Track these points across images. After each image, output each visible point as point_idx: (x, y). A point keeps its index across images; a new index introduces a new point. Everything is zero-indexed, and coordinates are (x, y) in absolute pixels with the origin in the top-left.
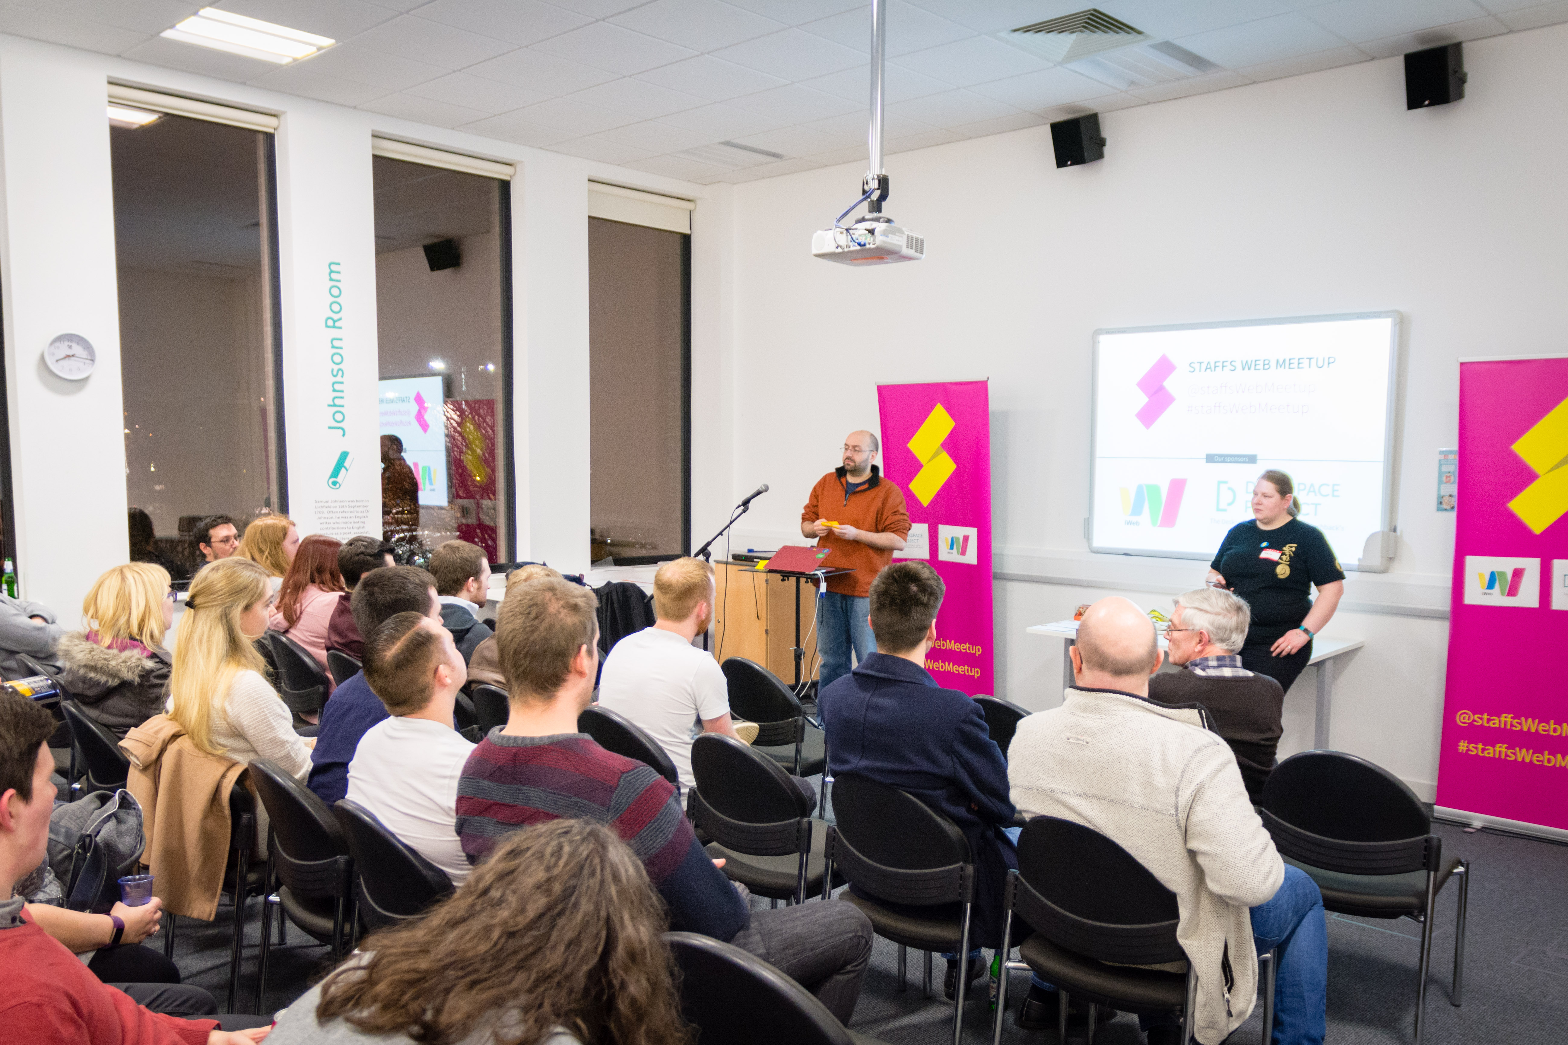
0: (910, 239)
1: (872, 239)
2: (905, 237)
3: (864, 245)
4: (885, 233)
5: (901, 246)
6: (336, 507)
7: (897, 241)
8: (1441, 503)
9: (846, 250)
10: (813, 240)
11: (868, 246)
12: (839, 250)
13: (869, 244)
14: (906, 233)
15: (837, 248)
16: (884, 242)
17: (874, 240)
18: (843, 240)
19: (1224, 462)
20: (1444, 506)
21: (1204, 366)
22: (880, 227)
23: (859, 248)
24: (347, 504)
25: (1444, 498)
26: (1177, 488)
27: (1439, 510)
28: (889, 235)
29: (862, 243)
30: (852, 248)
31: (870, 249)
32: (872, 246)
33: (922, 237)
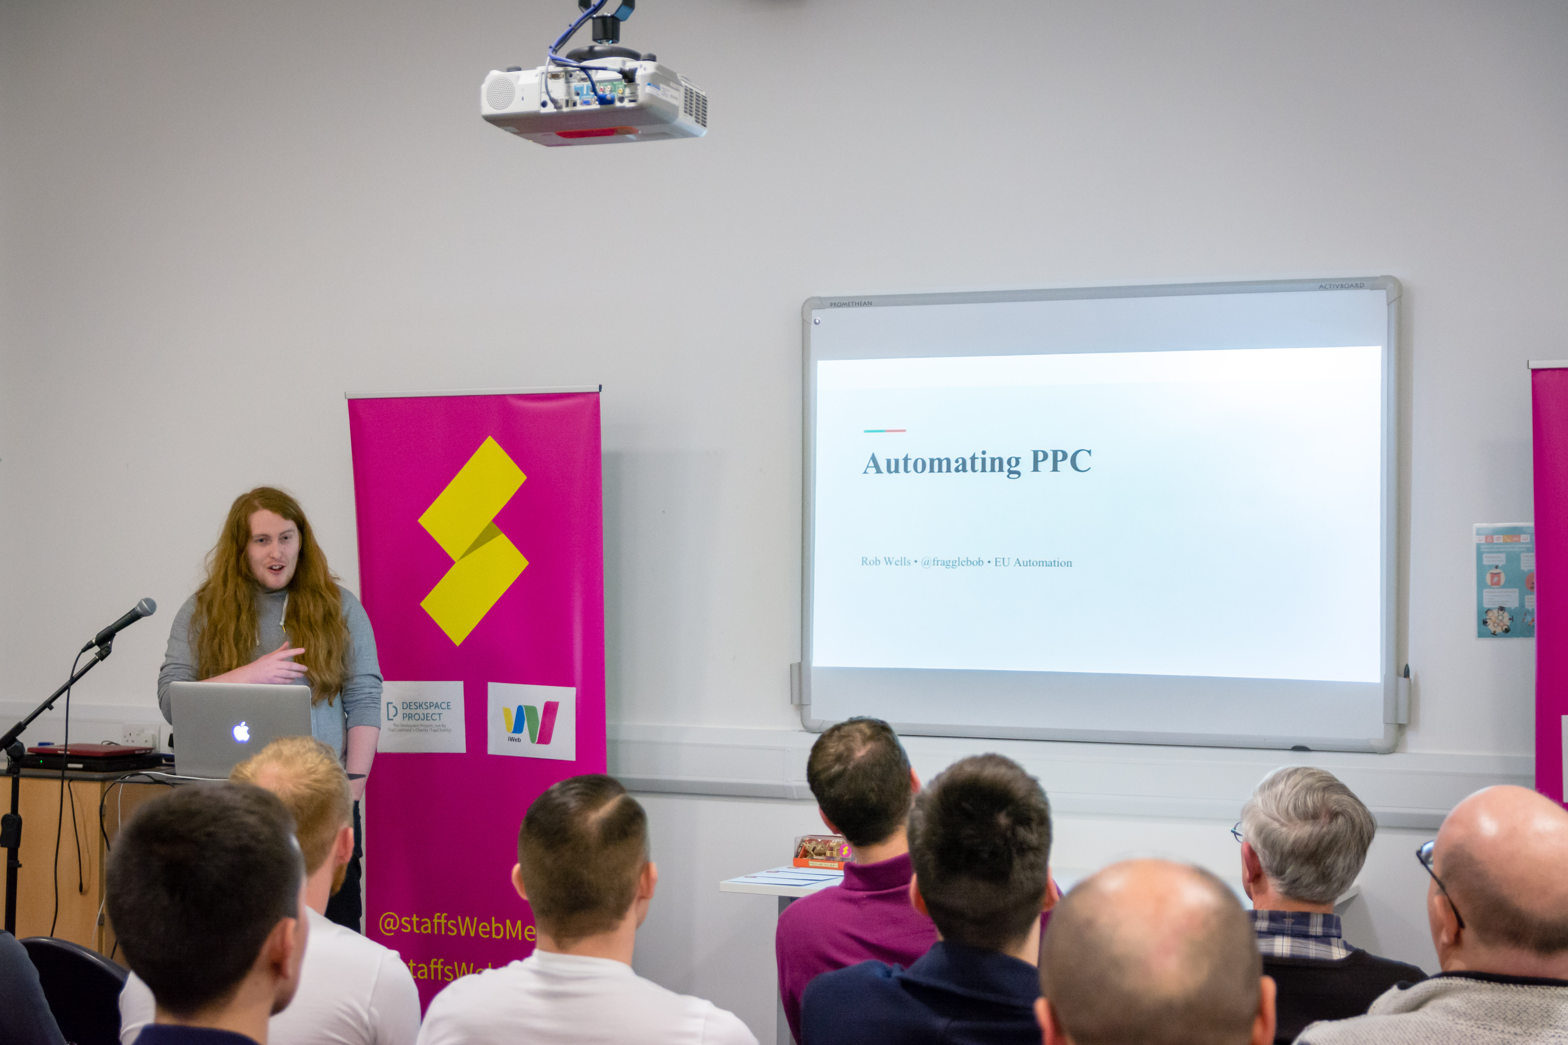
0: (689, 93)
1: (627, 91)
2: (682, 90)
3: (611, 102)
4: (654, 80)
5: (676, 108)
7: (673, 97)
8: (1485, 622)
9: (565, 110)
10: (484, 87)
11: (618, 104)
12: (550, 109)
13: (621, 99)
14: (683, 83)
15: (544, 104)
16: (652, 96)
17: (634, 93)
18: (558, 90)
20: (1491, 627)
22: (644, 69)
23: (596, 106)
25: (1490, 614)
27: (1481, 635)
28: (662, 86)
29: (609, 97)
30: (580, 107)
31: (623, 110)
32: (627, 104)
33: (703, 93)
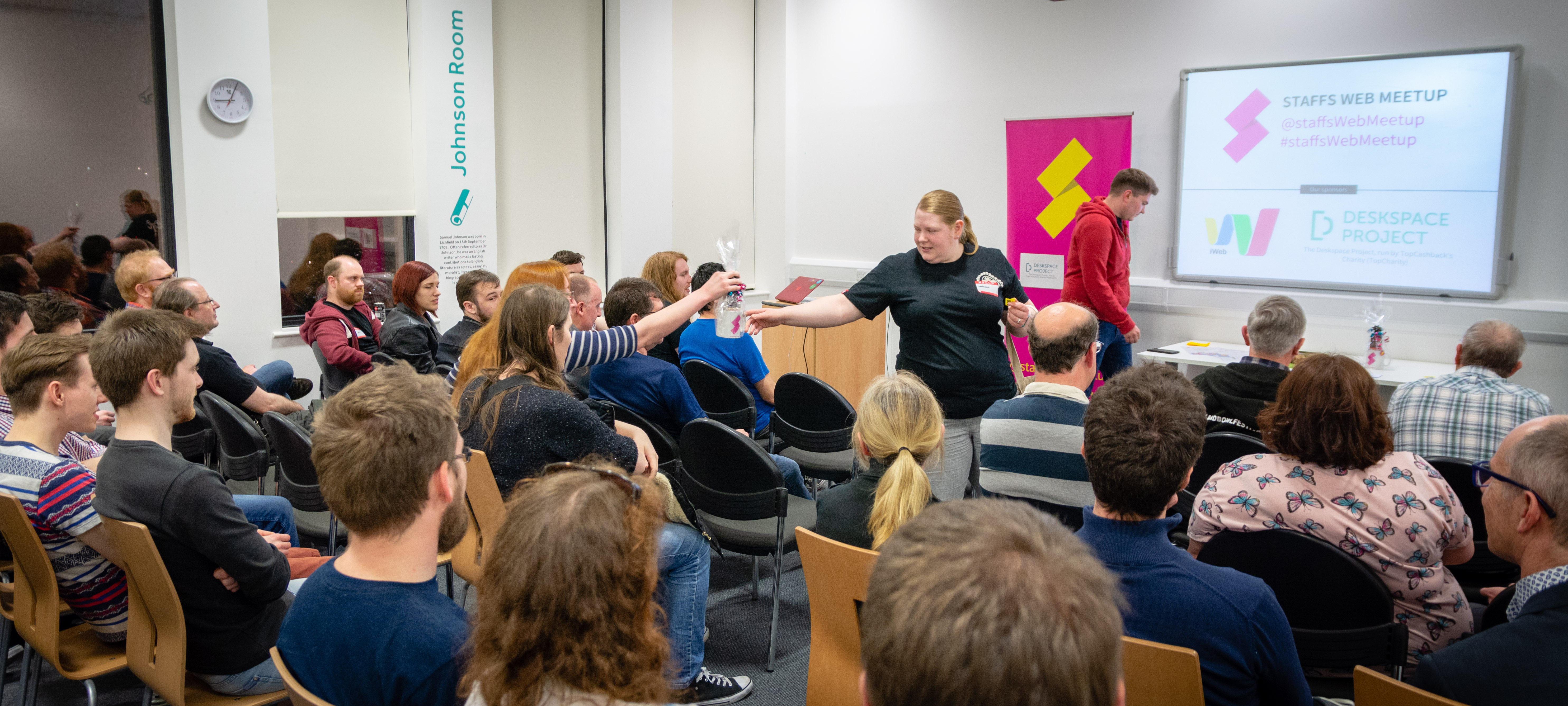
6: (457, 242)
19: (1320, 192)
21: (1300, 101)
24: (467, 239)
26: (1268, 218)
